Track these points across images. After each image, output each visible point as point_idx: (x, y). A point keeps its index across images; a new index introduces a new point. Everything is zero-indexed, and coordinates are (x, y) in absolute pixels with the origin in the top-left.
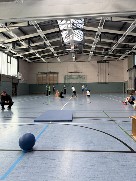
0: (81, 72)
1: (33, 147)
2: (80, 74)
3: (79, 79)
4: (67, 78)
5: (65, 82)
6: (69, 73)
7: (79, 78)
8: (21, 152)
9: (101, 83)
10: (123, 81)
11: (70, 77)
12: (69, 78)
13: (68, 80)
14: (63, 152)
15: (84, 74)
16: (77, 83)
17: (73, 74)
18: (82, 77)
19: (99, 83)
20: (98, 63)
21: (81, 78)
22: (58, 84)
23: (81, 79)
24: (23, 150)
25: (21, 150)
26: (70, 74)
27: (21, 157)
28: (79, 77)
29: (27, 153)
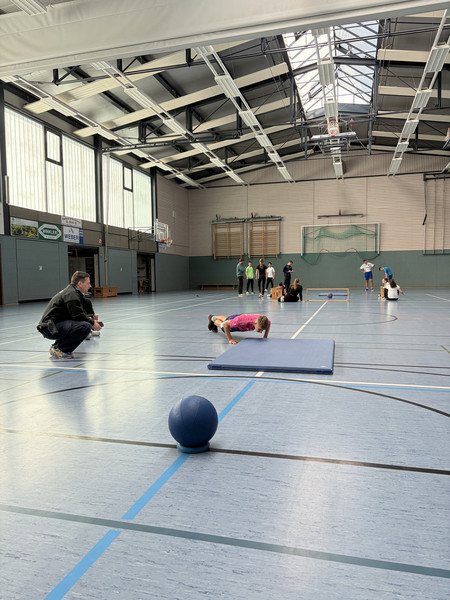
0: (362, 215)
1: (210, 441)
2: (357, 221)
3: (354, 240)
4: (311, 236)
5: (304, 250)
6: (320, 217)
7: (356, 235)
8: (176, 450)
9: (435, 253)
11: (324, 233)
12: (320, 237)
13: (316, 243)
14: (306, 462)
15: (372, 220)
16: (346, 254)
17: (335, 222)
18: (364, 231)
19: (426, 254)
20: (426, 180)
21: (362, 234)
22: (280, 255)
23: (363, 237)
24: (182, 445)
25: (175, 447)
26: (324, 223)
27: (176, 466)
28: (357, 231)
29: (195, 456)
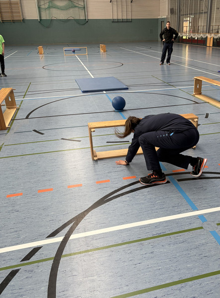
5: (40, 17)
9: (118, 21)
10: (159, 17)
12: (49, 7)
18: (77, 5)
19: (114, 21)
21: (75, 7)
